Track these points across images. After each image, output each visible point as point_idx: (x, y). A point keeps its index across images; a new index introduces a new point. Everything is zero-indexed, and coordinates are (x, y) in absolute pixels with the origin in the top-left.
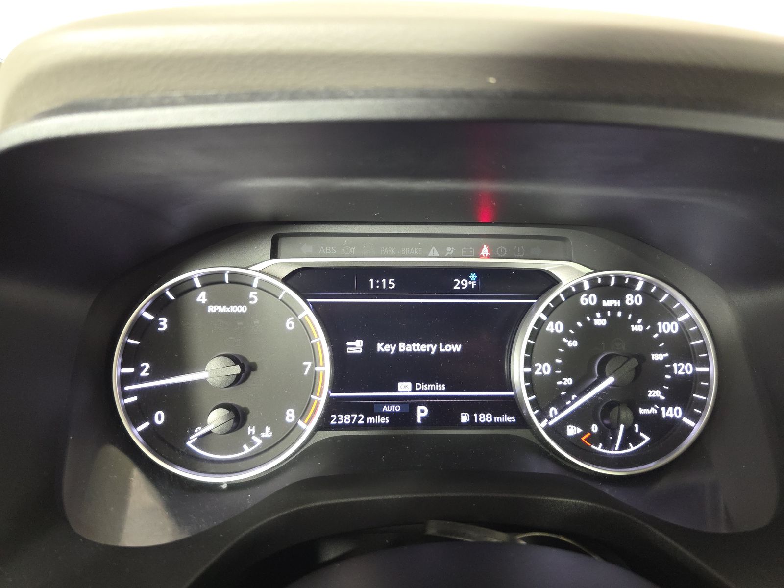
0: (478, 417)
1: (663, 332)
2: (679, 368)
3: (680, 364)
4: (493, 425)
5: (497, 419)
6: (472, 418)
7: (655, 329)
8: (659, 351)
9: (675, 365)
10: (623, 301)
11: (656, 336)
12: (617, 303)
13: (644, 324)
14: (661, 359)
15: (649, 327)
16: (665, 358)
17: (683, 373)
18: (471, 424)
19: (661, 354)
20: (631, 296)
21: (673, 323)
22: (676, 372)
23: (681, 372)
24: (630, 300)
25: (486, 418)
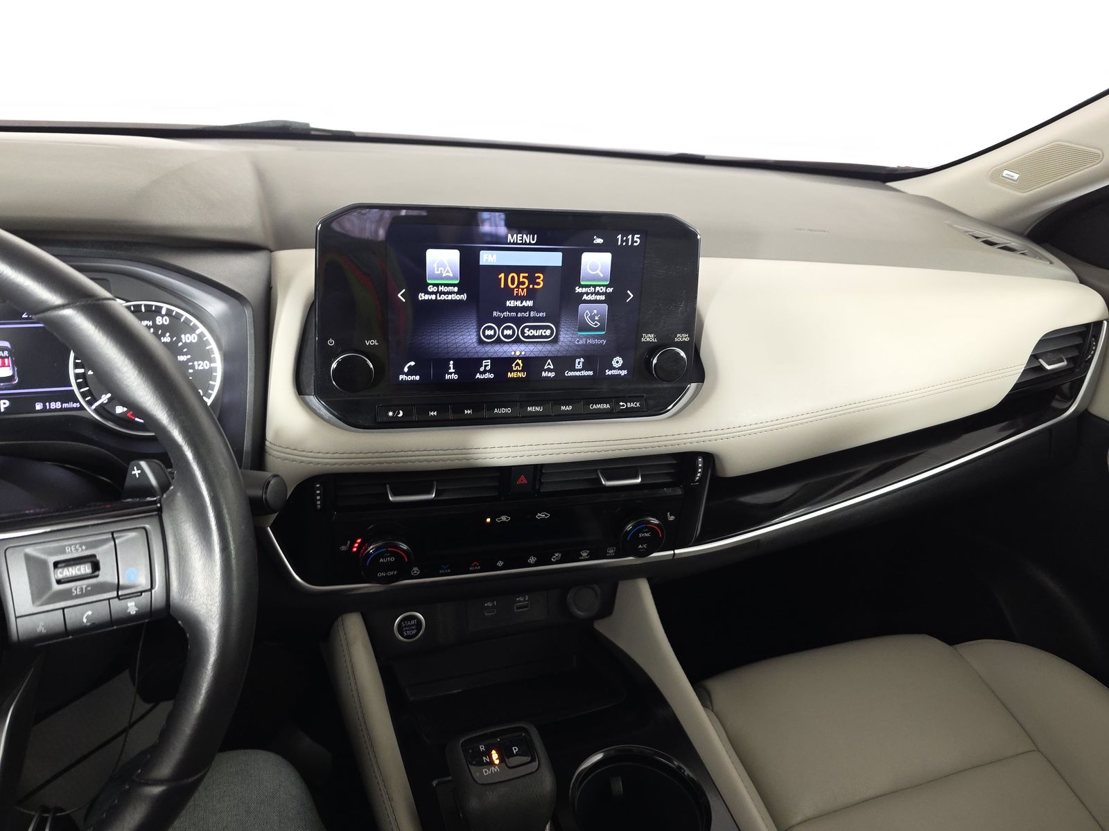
0: (50, 406)
1: (185, 342)
2: (199, 365)
3: (199, 362)
4: (61, 410)
5: (65, 405)
6: (45, 406)
7: (179, 340)
8: (183, 354)
9: (196, 363)
10: (154, 322)
11: (180, 344)
12: (150, 323)
13: (171, 337)
14: (185, 360)
15: (175, 338)
16: (188, 359)
17: (202, 368)
18: (44, 410)
19: (185, 356)
20: (160, 318)
21: (193, 335)
22: (196, 368)
23: (200, 368)
24: (159, 321)
25: (56, 405)
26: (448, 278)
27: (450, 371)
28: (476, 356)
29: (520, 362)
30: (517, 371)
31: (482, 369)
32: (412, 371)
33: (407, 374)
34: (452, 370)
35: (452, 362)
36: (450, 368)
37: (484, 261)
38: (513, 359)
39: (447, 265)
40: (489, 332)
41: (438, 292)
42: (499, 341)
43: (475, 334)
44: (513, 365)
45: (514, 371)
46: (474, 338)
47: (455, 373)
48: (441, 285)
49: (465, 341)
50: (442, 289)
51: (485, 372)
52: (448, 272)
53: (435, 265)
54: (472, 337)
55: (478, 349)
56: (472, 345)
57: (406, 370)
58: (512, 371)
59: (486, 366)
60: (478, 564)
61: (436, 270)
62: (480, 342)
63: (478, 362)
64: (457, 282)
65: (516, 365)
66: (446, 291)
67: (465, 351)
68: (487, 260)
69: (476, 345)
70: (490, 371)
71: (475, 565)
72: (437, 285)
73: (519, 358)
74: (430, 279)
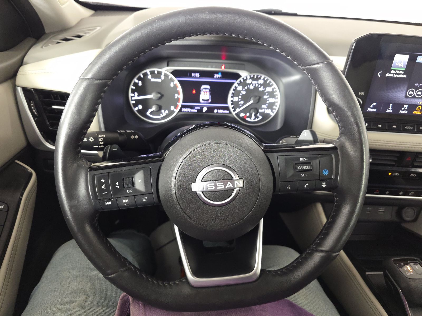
0: (219, 111)
1: (268, 91)
5: (224, 111)
6: (217, 111)
7: (266, 90)
9: (270, 99)
10: (258, 82)
12: (256, 82)
15: (264, 89)
17: (272, 101)
19: (266, 96)
20: (260, 81)
21: (270, 88)
22: (270, 101)
25: (221, 111)
26: (401, 67)
27: (389, 108)
28: (402, 103)
29: (420, 107)
30: (418, 111)
31: (403, 109)
32: (374, 107)
33: (371, 108)
34: (390, 108)
35: (391, 105)
36: (390, 107)
37: (419, 60)
38: (418, 105)
39: (402, 62)
40: (411, 93)
41: (395, 73)
42: (414, 97)
43: (405, 93)
44: (417, 108)
45: (417, 111)
46: (404, 95)
47: (391, 109)
48: (397, 70)
49: (400, 95)
50: (397, 72)
51: (404, 110)
52: (402, 65)
53: (397, 62)
54: (403, 94)
55: (404, 100)
56: (402, 98)
57: (371, 106)
58: (416, 111)
59: (405, 107)
60: (378, 191)
61: (397, 63)
62: (406, 97)
63: (403, 105)
64: (404, 69)
65: (418, 108)
66: (398, 73)
67: (398, 100)
68: (420, 60)
69: (404, 98)
70: (406, 110)
71: (377, 192)
72: (395, 70)
73: (420, 105)
74: (393, 67)
